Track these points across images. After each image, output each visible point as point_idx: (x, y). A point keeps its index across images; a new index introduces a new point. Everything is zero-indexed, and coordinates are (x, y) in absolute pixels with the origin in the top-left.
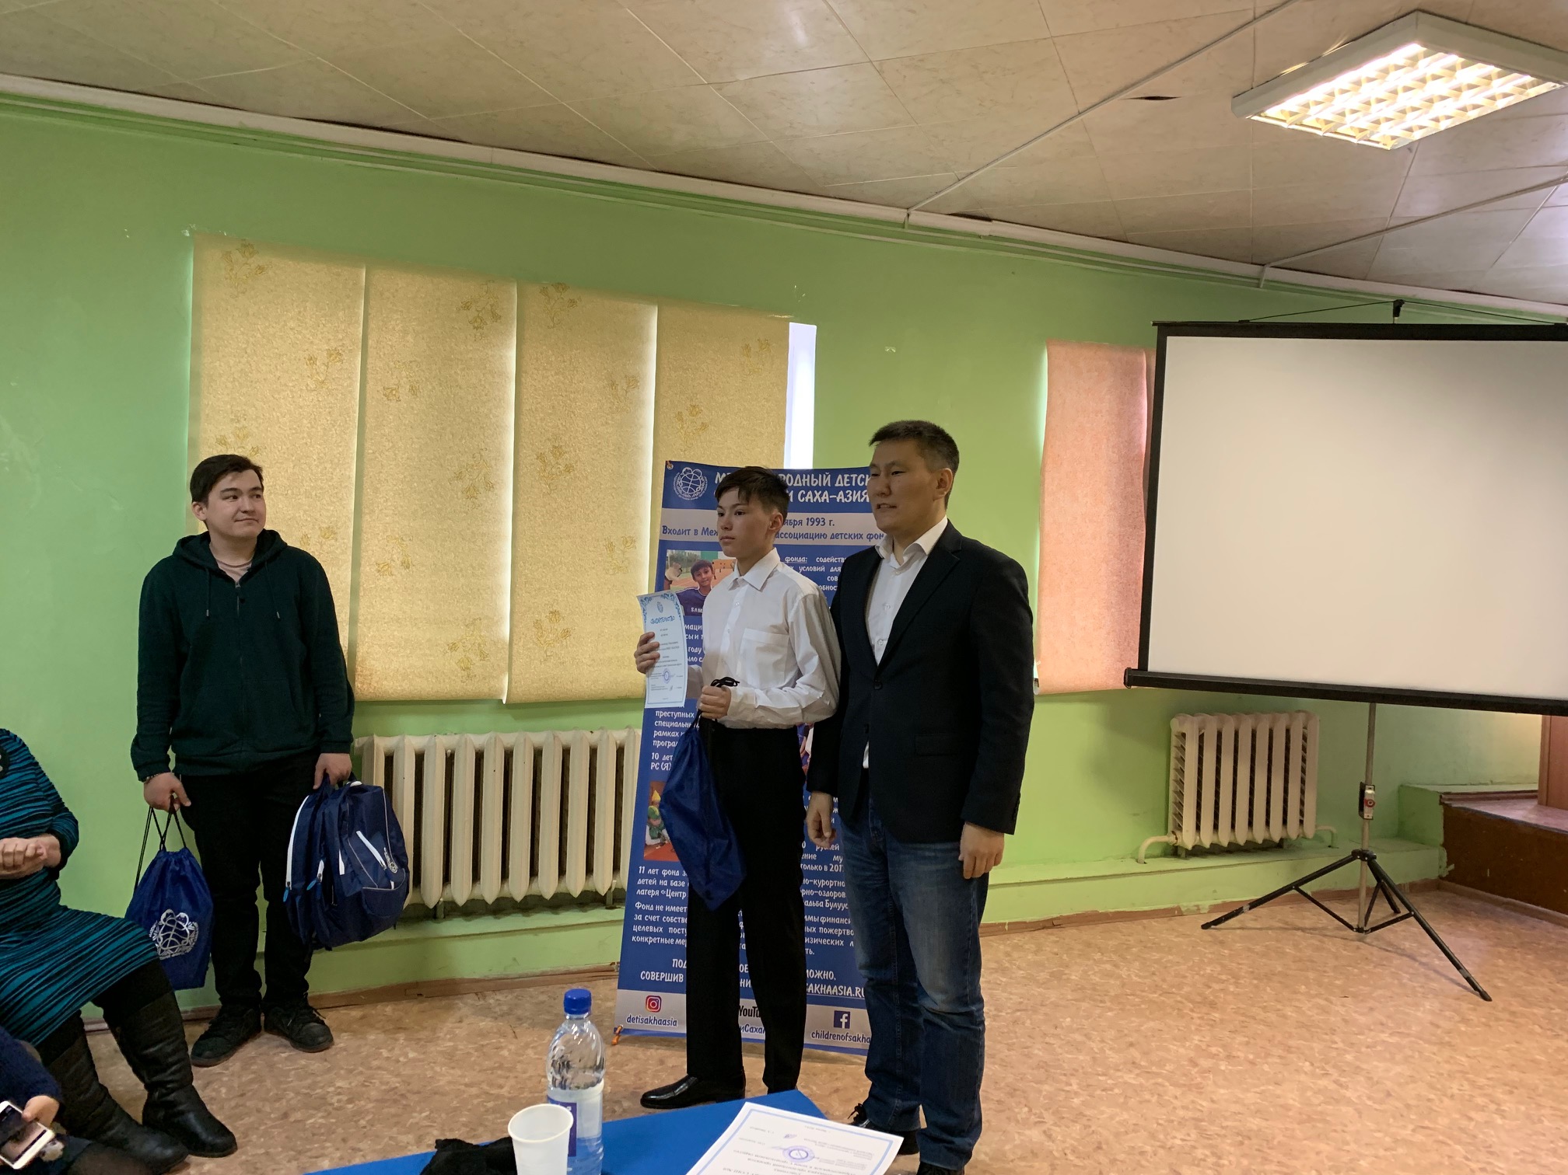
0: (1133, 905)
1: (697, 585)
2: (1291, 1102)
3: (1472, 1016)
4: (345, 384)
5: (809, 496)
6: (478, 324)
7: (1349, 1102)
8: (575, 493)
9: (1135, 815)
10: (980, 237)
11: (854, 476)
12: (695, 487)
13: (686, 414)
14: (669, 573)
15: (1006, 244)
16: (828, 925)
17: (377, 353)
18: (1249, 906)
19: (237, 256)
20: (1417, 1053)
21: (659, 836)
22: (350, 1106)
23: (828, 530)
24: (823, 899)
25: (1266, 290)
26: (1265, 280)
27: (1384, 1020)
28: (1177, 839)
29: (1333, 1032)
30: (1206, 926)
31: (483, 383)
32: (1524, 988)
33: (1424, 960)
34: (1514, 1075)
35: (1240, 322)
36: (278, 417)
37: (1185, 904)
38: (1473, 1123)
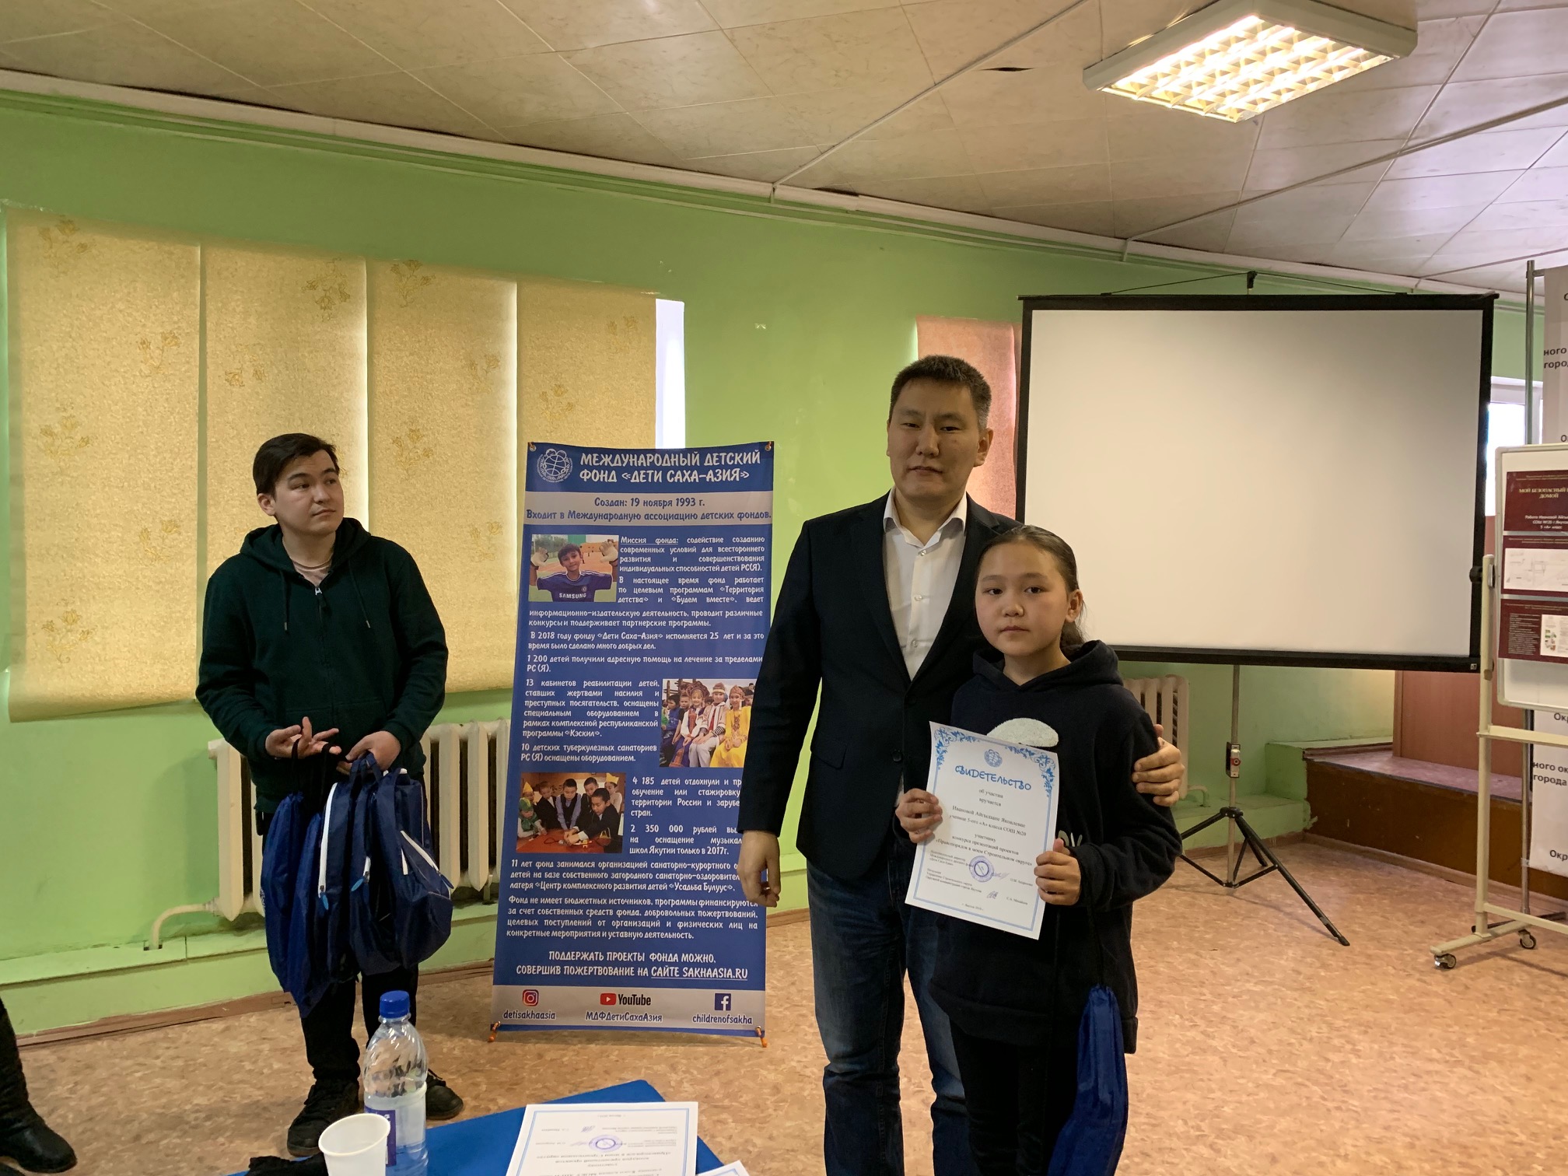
1: (565, 570)
2: (1161, 1055)
3: (1332, 962)
4: (183, 369)
5: (678, 476)
6: (325, 303)
7: (1215, 1051)
8: (435, 478)
10: (847, 212)
11: (723, 455)
12: (560, 469)
13: (551, 394)
14: (535, 559)
15: (872, 219)
16: (706, 908)
17: (217, 336)
19: (55, 233)
20: (1279, 1000)
21: (532, 827)
22: (208, 1123)
23: (698, 510)
24: (701, 882)
25: (1129, 264)
26: (1128, 254)
27: (1250, 970)
29: (1202, 984)
31: (332, 365)
32: (1380, 931)
33: (1288, 910)
34: (1368, 1016)
35: (1102, 294)
36: (109, 405)
38: (1330, 1064)
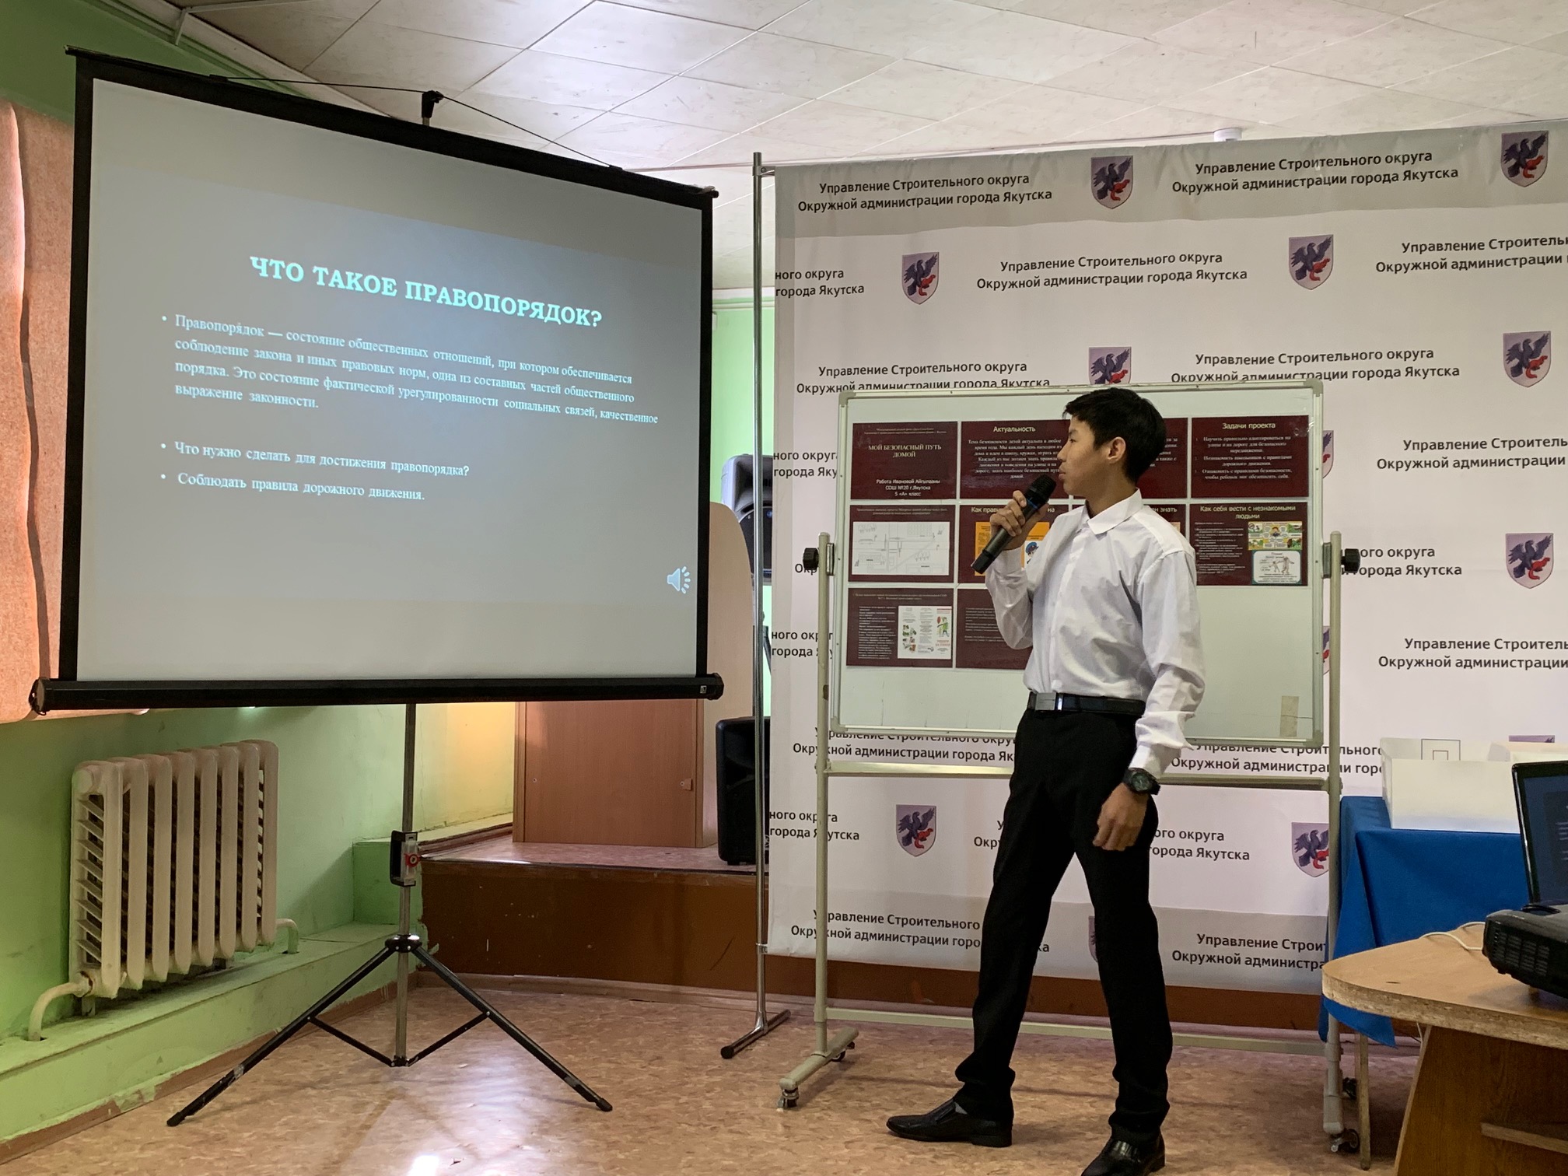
0: (42, 1117)
9: (14, 955)
18: (243, 1068)
25: (182, 51)
26: (183, 35)
28: (91, 983)
30: (174, 1122)
37: (120, 1094)
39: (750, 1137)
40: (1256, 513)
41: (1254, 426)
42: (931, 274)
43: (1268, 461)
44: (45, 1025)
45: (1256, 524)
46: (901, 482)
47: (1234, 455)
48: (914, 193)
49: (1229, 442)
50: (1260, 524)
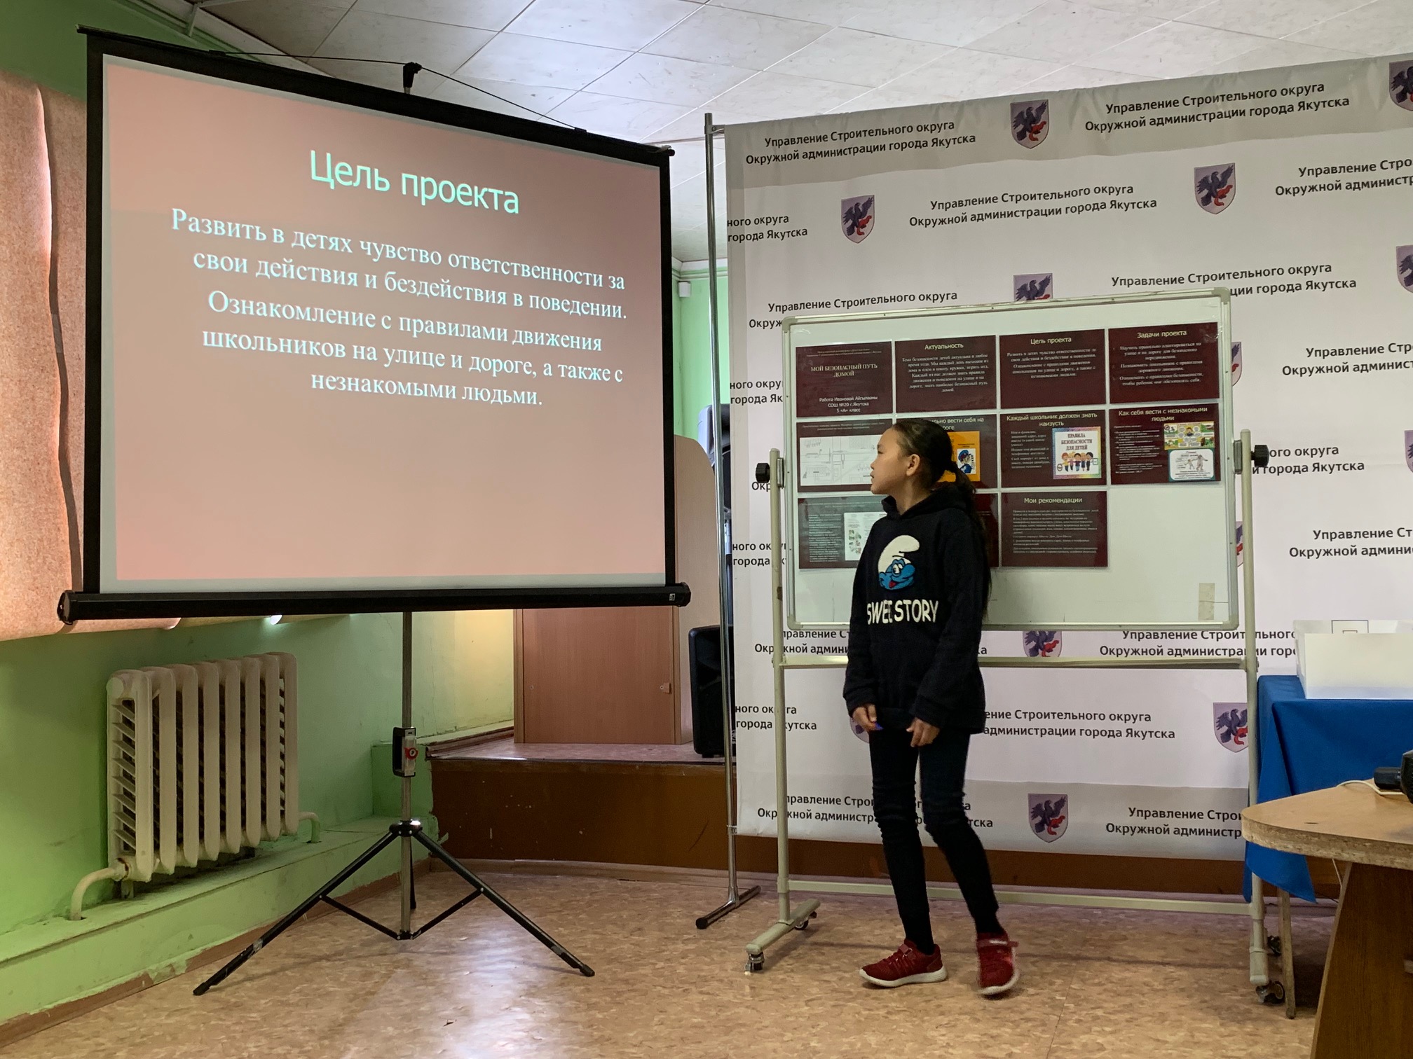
0: (80, 988)
9: (59, 843)
18: (261, 942)
28: (127, 868)
30: (201, 990)
35: (211, 52)
37: (153, 967)
39: (718, 998)
40: (1171, 415)
41: (1166, 334)
42: (868, 215)
43: (1180, 366)
44: (86, 907)
45: (1171, 425)
46: (842, 399)
47: (1149, 362)
48: (851, 142)
49: (1144, 350)
50: (1175, 426)
